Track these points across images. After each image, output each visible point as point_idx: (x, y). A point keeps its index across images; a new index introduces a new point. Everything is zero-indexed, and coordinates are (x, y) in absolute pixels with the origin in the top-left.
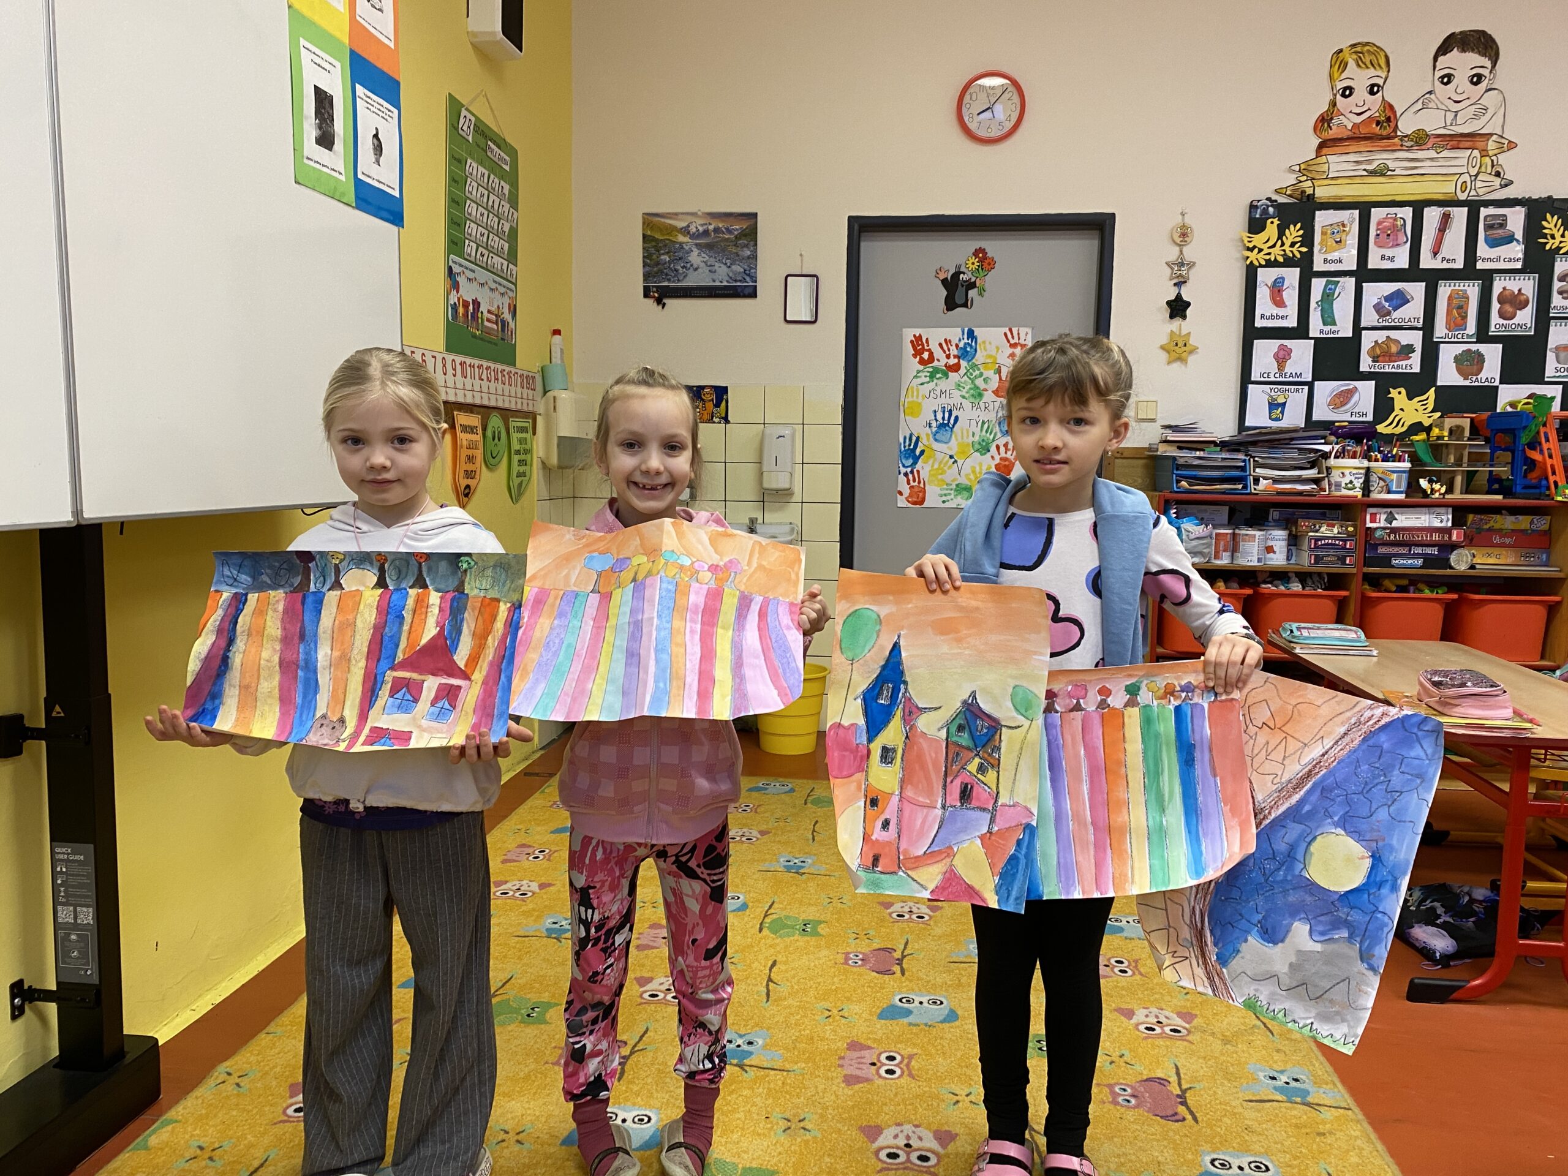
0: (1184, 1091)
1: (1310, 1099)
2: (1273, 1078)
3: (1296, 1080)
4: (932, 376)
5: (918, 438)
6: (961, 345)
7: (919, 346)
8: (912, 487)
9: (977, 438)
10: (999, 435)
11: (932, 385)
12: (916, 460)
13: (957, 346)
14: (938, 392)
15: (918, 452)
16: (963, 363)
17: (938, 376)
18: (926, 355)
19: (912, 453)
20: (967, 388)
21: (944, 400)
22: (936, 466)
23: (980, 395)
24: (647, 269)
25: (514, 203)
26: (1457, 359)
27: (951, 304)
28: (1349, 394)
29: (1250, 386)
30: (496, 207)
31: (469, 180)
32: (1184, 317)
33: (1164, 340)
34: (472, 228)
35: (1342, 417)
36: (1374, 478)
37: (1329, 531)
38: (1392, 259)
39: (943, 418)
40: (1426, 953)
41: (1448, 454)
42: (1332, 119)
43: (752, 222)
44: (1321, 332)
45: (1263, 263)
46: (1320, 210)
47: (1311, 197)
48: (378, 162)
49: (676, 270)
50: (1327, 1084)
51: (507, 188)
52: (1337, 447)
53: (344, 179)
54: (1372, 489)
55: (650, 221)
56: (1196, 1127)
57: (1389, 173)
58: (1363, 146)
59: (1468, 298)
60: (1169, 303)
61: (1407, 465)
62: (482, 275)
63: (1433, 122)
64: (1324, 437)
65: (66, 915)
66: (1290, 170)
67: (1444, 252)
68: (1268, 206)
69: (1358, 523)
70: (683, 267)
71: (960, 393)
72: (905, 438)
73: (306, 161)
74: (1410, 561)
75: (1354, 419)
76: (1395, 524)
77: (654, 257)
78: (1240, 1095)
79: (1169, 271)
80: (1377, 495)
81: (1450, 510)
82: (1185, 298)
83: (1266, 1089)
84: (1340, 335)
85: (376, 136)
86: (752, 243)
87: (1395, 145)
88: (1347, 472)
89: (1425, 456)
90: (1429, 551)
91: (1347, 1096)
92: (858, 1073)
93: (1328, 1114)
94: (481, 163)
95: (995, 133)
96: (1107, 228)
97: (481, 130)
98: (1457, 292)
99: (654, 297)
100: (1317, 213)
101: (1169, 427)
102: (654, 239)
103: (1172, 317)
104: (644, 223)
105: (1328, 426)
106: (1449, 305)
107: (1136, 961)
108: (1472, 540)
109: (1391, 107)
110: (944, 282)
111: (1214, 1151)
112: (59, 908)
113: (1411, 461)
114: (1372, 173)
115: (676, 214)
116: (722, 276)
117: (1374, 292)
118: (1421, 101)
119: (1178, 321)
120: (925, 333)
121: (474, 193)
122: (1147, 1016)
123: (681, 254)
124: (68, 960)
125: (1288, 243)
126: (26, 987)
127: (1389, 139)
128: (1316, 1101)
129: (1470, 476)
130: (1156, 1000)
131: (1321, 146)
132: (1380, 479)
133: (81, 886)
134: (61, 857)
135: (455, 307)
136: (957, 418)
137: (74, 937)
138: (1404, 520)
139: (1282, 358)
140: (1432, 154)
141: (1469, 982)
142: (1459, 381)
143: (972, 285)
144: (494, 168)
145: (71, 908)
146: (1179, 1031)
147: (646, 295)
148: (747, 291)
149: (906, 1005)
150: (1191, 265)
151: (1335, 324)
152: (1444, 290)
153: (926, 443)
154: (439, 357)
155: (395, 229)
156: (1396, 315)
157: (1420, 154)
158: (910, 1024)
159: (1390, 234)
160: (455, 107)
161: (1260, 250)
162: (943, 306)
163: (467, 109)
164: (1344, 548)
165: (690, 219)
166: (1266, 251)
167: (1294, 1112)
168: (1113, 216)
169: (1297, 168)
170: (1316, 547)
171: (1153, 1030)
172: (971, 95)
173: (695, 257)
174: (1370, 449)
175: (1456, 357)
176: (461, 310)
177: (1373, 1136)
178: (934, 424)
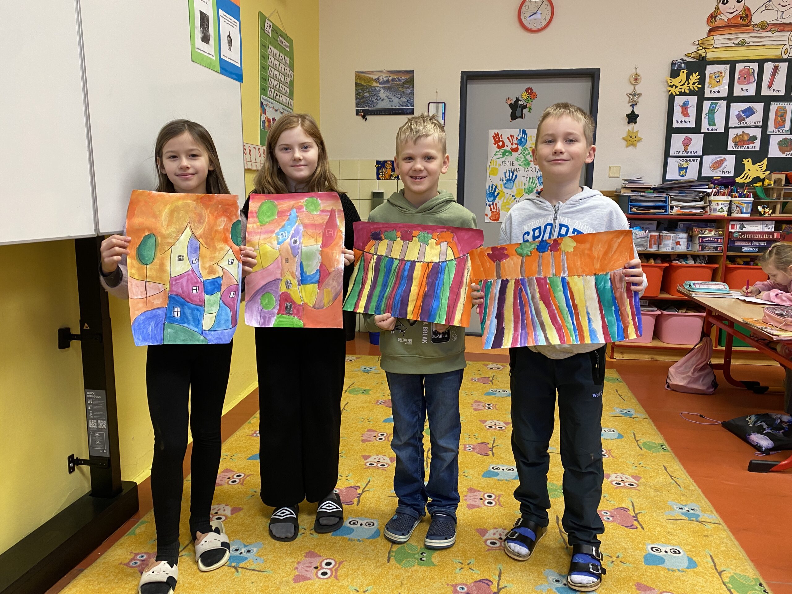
0: (636, 514)
1: (700, 519)
2: (681, 509)
3: (693, 510)
4: (504, 154)
5: (496, 187)
6: (519, 138)
7: (497, 139)
8: (492, 212)
9: (526, 186)
10: (538, 185)
11: (504, 159)
12: (495, 198)
13: (517, 138)
14: (507, 163)
15: (496, 194)
16: (520, 147)
17: (507, 154)
18: (500, 144)
19: (493, 194)
20: (522, 160)
21: (510, 167)
22: (505, 201)
23: (529, 164)
24: (358, 100)
25: (292, 68)
26: (780, 144)
27: (514, 117)
28: (721, 163)
29: (669, 158)
30: (283, 70)
31: (270, 57)
32: (635, 123)
33: (625, 135)
34: (271, 81)
35: (717, 174)
36: (734, 206)
37: (709, 234)
38: (746, 91)
39: (509, 176)
40: (758, 448)
41: (773, 193)
42: (716, 16)
43: (412, 74)
44: (708, 129)
45: (678, 93)
46: (709, 65)
47: (704, 58)
48: (230, 49)
49: (373, 101)
50: (708, 512)
51: (288, 60)
52: (715, 190)
53: (214, 58)
54: (733, 212)
55: (359, 76)
56: (643, 532)
57: (746, 45)
58: (733, 30)
59: (786, 111)
60: (627, 115)
61: (751, 199)
62: (277, 105)
63: (770, 17)
64: (707, 185)
65: (93, 424)
66: (694, 44)
67: (774, 87)
68: (681, 63)
69: (725, 230)
70: (376, 99)
71: (518, 163)
72: (489, 187)
73: (196, 50)
74: (751, 249)
75: (723, 175)
76: (744, 230)
77: (361, 94)
78: (665, 517)
79: (628, 98)
80: (735, 215)
81: (774, 222)
82: (636, 113)
83: (677, 514)
84: (717, 131)
85: (229, 36)
86: (411, 86)
87: (749, 29)
88: (720, 203)
89: (761, 194)
90: (761, 243)
91: (719, 518)
92: (474, 503)
93: (709, 526)
94: (275, 47)
95: (539, 27)
96: (596, 76)
97: (275, 30)
98: (780, 108)
99: (361, 115)
100: (707, 66)
101: (627, 180)
102: (362, 85)
103: (629, 123)
104: (356, 77)
105: (710, 179)
106: (776, 115)
107: (610, 451)
108: (784, 238)
109: (748, 9)
110: (510, 105)
111: (652, 543)
112: (90, 421)
113: (754, 197)
114: (737, 45)
115: (372, 72)
116: (396, 104)
117: (737, 108)
118: (764, 6)
119: (632, 125)
120: (500, 132)
121: (272, 63)
122: (616, 477)
123: (375, 93)
124: (95, 446)
125: (691, 83)
126: (75, 458)
127: (747, 26)
128: (703, 520)
129: (784, 204)
130: (620, 469)
131: (710, 31)
132: (737, 206)
133: (100, 410)
134: (90, 396)
135: (264, 122)
136: (516, 176)
137: (97, 435)
138: (749, 228)
139: (686, 143)
140: (770, 34)
141: (780, 462)
142: (780, 155)
143: (525, 107)
144: (282, 49)
145: (95, 421)
146: (633, 485)
147: (357, 114)
148: (408, 112)
149: (496, 471)
150: (640, 95)
151: (715, 125)
152: (774, 107)
153: (500, 189)
154: (257, 148)
155: (238, 83)
156: (747, 120)
157: (764, 34)
158: (498, 480)
159: (746, 77)
160: (263, 19)
161: (677, 87)
162: (510, 118)
163: (268, 20)
164: (717, 242)
165: (379, 74)
166: (680, 87)
167: (693, 525)
168: (599, 69)
169: (697, 43)
170: (702, 242)
171: (620, 484)
172: (525, 6)
173: (382, 94)
174: (732, 191)
175: (779, 142)
176: (267, 124)
177: (733, 538)
178: (504, 179)
